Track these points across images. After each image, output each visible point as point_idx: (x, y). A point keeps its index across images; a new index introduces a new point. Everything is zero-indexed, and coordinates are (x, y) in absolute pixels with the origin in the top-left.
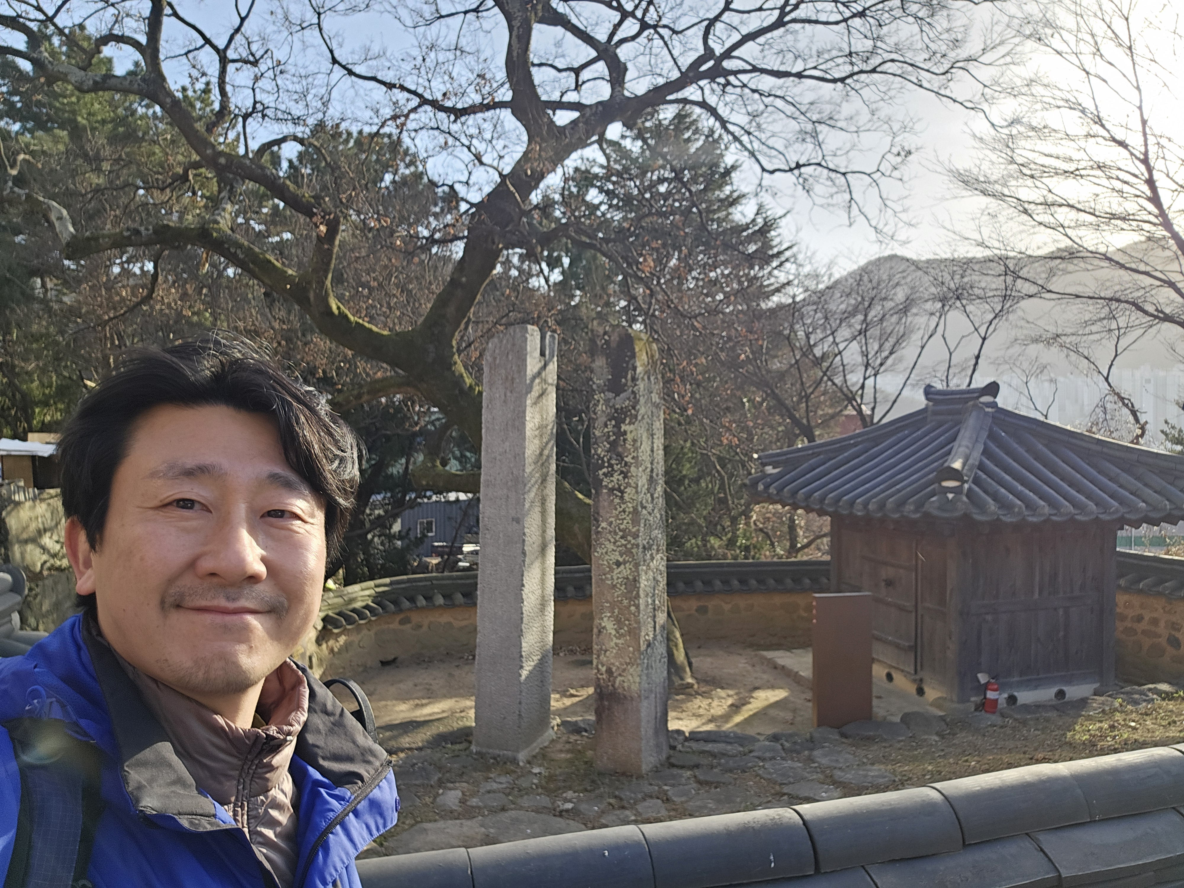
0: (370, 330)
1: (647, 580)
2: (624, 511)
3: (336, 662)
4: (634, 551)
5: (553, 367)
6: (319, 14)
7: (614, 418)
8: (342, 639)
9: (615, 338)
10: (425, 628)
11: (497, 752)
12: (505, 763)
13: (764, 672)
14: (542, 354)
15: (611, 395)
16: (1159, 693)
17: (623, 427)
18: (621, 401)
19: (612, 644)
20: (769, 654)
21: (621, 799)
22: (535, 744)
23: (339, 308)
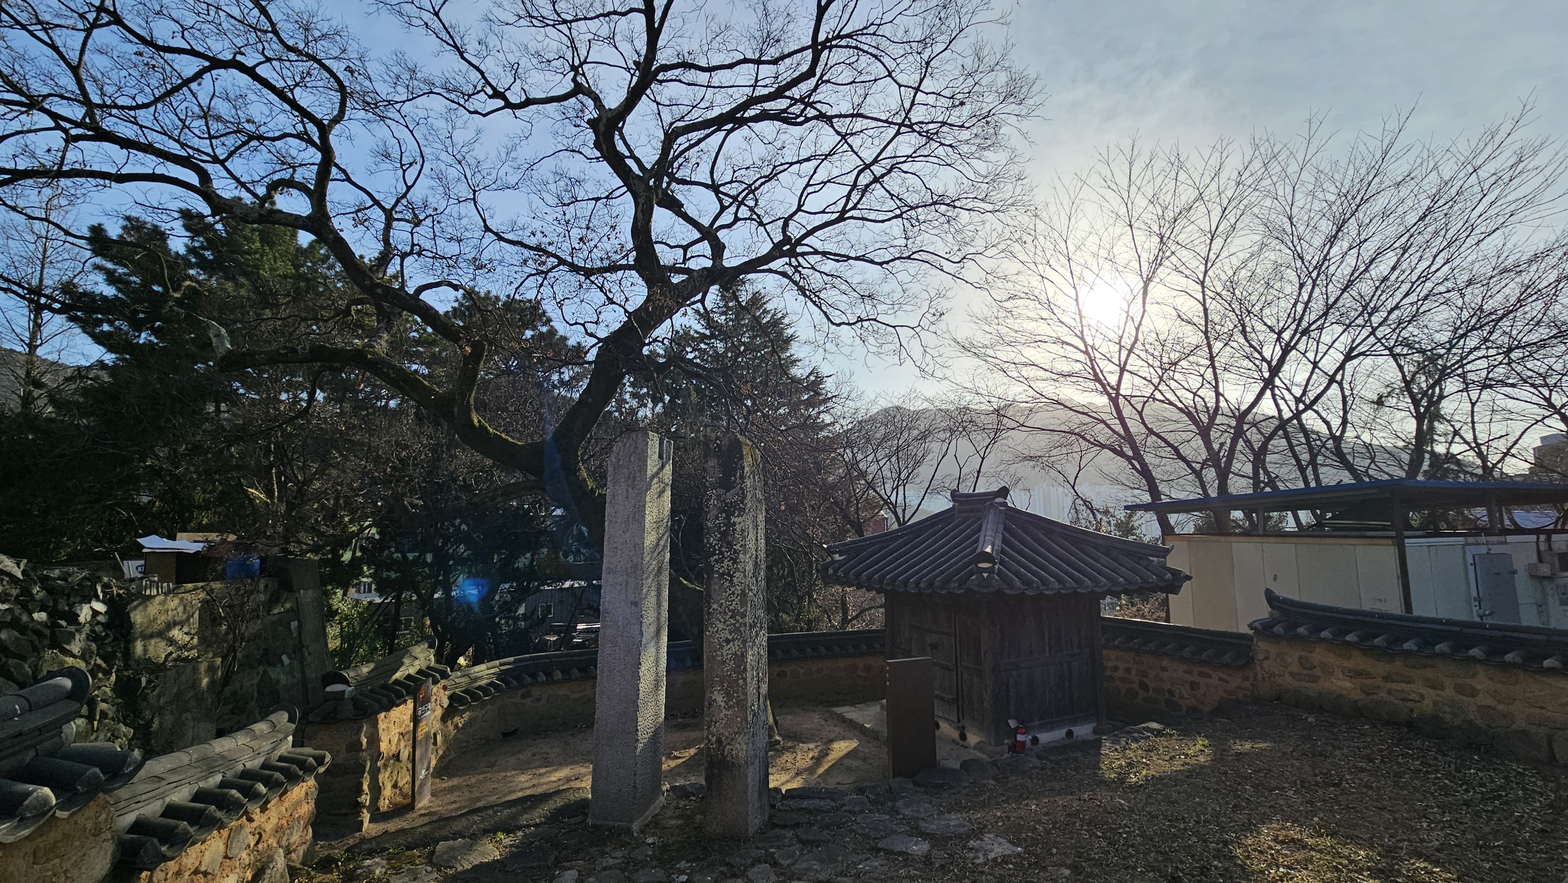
0: (507, 440)
1: (753, 655)
2: (733, 593)
3: (460, 736)
4: (742, 629)
5: (668, 469)
6: (475, 191)
7: (724, 511)
8: (466, 716)
9: (726, 441)
10: (544, 701)
11: (611, 823)
12: (620, 834)
13: (835, 726)
14: (661, 457)
15: (721, 491)
16: (1151, 730)
17: (733, 519)
18: (731, 496)
19: (722, 715)
20: (839, 710)
21: (732, 866)
22: (647, 813)
23: (479, 421)
